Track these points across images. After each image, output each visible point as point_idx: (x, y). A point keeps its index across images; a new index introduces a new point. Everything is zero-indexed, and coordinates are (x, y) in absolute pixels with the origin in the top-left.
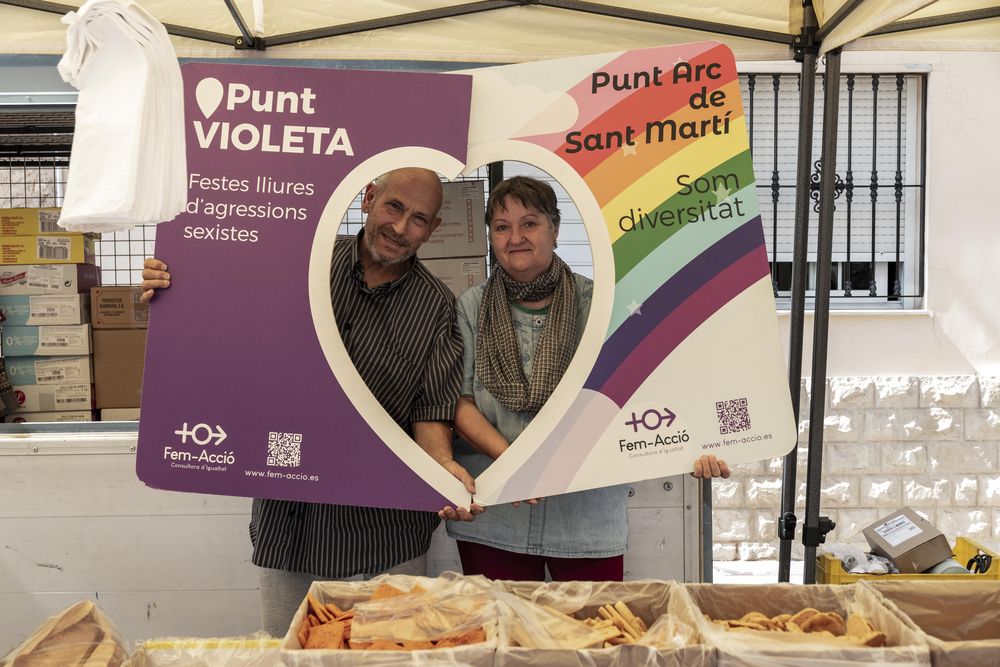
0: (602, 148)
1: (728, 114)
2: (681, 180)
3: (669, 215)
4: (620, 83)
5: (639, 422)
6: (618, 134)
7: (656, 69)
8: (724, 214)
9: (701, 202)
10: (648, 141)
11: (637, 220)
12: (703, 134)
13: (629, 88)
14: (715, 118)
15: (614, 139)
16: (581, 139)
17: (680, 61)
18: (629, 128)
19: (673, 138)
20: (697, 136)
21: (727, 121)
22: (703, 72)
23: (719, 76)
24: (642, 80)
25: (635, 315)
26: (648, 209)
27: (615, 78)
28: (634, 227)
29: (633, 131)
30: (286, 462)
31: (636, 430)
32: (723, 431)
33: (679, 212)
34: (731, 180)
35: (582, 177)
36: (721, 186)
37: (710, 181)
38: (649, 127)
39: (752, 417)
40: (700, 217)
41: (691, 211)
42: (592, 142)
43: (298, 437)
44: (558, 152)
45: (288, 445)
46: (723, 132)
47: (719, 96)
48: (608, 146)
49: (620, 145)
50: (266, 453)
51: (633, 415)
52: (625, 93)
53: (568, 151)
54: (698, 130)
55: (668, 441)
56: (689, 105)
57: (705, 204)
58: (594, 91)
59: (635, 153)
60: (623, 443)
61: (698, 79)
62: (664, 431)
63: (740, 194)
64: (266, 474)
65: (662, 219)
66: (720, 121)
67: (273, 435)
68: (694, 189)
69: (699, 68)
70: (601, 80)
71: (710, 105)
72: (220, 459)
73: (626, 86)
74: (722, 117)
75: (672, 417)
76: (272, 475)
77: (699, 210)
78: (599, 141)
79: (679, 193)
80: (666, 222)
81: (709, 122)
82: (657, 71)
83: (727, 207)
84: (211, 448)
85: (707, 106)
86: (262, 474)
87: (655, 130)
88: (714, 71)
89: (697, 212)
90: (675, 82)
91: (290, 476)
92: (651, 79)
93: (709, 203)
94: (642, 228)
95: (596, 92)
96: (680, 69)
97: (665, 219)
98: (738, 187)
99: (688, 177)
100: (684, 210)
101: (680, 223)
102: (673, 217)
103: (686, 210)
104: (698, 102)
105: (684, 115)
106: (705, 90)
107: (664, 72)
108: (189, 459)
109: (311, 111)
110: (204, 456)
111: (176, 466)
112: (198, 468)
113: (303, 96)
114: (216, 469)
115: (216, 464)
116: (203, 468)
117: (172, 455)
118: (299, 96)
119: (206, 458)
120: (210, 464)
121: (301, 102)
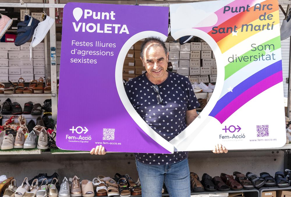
0: (225, 32)
1: (274, 22)
2: (253, 46)
3: (247, 58)
4: (234, 10)
5: (227, 129)
6: (231, 28)
7: (248, 5)
8: (267, 59)
9: (259, 54)
10: (242, 31)
11: (235, 59)
12: (263, 29)
14: (268, 24)
15: (230, 30)
16: (218, 29)
17: (257, 3)
18: (235, 26)
19: (252, 30)
20: (260, 30)
21: (273, 25)
22: (266, 7)
23: (271, 9)
24: (242, 9)
25: (230, 92)
26: (240, 55)
27: (232, 8)
28: (233, 61)
29: (237, 27)
32: (258, 136)
33: (251, 57)
34: (272, 47)
35: (216, 42)
36: (268, 49)
37: (264, 47)
38: (243, 26)
39: (270, 132)
40: (258, 59)
41: (255, 57)
42: (222, 31)
44: (209, 33)
46: (271, 29)
47: (271, 16)
48: (227, 32)
49: (231, 32)
51: (225, 127)
52: (236, 14)
53: (212, 33)
54: (261, 28)
55: (237, 137)
56: (259, 19)
59: (236, 35)
61: (263, 9)
63: (274, 52)
65: (244, 59)
66: (270, 25)
68: (257, 49)
69: (264, 6)
70: (227, 9)
71: (267, 19)
73: (236, 11)
74: (271, 24)
75: (240, 129)
76: (105, 143)
79: (251, 50)
81: (266, 25)
83: (269, 56)
85: (266, 20)
87: (245, 27)
88: (270, 7)
89: (258, 57)
90: (255, 10)
92: (246, 9)
93: (262, 54)
94: (236, 62)
95: (225, 13)
96: (257, 6)
97: (245, 59)
98: (274, 49)
99: (255, 44)
100: (252, 56)
101: (251, 61)
102: (248, 58)
103: (253, 56)
104: (262, 18)
105: (257, 22)
106: (265, 13)
107: (250, 7)
108: (75, 139)
109: (114, 19)
110: (80, 138)
111: (71, 141)
112: (78, 142)
113: (111, 14)
114: (85, 142)
115: (85, 140)
116: (80, 142)
117: (69, 138)
118: (109, 14)
119: (81, 138)
120: (83, 140)
121: (110, 16)
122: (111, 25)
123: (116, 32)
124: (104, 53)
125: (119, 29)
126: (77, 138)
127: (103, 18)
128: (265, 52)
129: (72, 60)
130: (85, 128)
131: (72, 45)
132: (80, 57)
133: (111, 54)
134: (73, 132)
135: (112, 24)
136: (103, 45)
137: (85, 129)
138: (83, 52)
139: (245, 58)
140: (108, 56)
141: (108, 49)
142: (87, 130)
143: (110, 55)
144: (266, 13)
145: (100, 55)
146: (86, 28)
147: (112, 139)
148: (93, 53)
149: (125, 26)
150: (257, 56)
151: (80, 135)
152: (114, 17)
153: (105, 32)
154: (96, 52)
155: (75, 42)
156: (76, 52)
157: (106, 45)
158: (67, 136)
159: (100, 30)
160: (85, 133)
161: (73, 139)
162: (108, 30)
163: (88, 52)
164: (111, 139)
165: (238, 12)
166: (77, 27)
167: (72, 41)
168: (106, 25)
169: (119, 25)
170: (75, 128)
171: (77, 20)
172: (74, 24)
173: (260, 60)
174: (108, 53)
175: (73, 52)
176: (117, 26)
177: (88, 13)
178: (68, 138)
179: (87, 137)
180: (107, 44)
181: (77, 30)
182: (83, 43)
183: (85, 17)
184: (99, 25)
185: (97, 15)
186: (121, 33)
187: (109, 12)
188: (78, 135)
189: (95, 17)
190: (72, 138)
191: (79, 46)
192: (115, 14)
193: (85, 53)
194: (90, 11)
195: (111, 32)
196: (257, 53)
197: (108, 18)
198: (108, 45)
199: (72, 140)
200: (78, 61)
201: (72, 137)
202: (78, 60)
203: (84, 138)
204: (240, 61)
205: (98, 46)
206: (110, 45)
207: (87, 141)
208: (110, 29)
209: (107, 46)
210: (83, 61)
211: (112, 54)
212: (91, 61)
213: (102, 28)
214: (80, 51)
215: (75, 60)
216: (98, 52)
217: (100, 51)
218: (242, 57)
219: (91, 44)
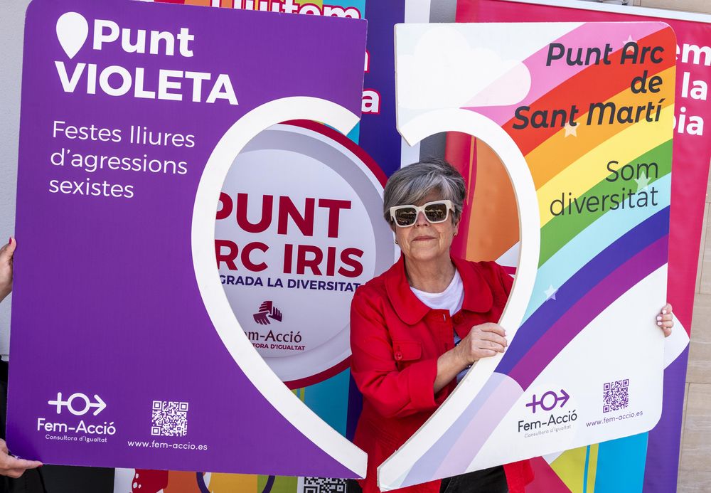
0: (547, 126)
1: (662, 100)
2: (611, 166)
3: (593, 201)
4: (574, 57)
5: (538, 403)
6: (563, 112)
7: (608, 46)
9: (623, 189)
10: (589, 123)
11: (566, 204)
12: (637, 120)
13: (581, 64)
14: (650, 104)
15: (559, 117)
17: (630, 40)
18: (574, 107)
19: (611, 122)
20: (631, 121)
21: (659, 108)
22: (648, 55)
23: (660, 60)
24: (594, 55)
25: (551, 300)
27: (570, 51)
28: (562, 212)
29: (577, 112)
30: (171, 431)
31: (534, 411)
32: (606, 409)
33: (604, 198)
34: (652, 170)
35: (524, 156)
36: (642, 175)
37: (635, 170)
38: (592, 107)
39: (630, 397)
40: (621, 204)
41: (614, 198)
42: (539, 119)
43: (185, 406)
44: (505, 127)
45: (173, 414)
46: (654, 119)
47: (657, 81)
48: (553, 124)
49: (563, 125)
50: (149, 423)
51: (534, 396)
52: (577, 69)
53: (515, 126)
55: (560, 420)
56: (629, 88)
59: (575, 134)
60: (521, 424)
61: (642, 61)
62: (558, 412)
63: (657, 184)
64: (150, 444)
65: (588, 205)
66: (653, 108)
67: (156, 404)
68: (620, 176)
69: (645, 50)
70: (556, 51)
71: (648, 91)
72: (100, 430)
73: (579, 61)
74: (656, 104)
75: (566, 397)
76: (157, 445)
77: (620, 197)
78: (544, 119)
79: (607, 179)
80: (591, 207)
82: (608, 48)
84: (89, 418)
85: (645, 91)
86: (145, 445)
87: (597, 111)
88: (657, 55)
89: (619, 199)
90: (622, 62)
91: (176, 446)
92: (602, 57)
93: (630, 190)
94: (570, 213)
95: (550, 65)
96: (628, 49)
97: (591, 205)
99: (617, 163)
100: (608, 196)
101: (603, 210)
102: (598, 203)
103: (610, 196)
104: (638, 86)
105: (624, 98)
107: (614, 51)
108: (66, 431)
109: (189, 54)
110: (82, 427)
111: (52, 438)
112: (76, 439)
113: (179, 37)
114: (95, 440)
115: (95, 436)
116: (81, 439)
117: (46, 426)
118: (176, 37)
119: (84, 429)
120: (89, 435)
121: (177, 43)
122: (179, 74)
123: (197, 97)
124: (155, 166)
125: (207, 87)
126: (70, 429)
127: (154, 50)
128: (637, 184)
129: (53, 183)
130: (96, 397)
131: (55, 135)
132: (79, 175)
133: (178, 169)
134: (59, 411)
135: (184, 69)
136: (155, 139)
137: (96, 402)
138: (91, 161)
140: (169, 177)
141: (168, 152)
142: (102, 405)
143: (174, 172)
144: (647, 71)
145: (145, 170)
146: (98, 80)
147: (179, 433)
148: (122, 165)
149: (224, 79)
150: (618, 196)
151: (80, 418)
152: (189, 49)
153: (160, 97)
154: (130, 162)
155: (64, 127)
156: (68, 158)
157: (163, 139)
158: (41, 422)
159: (145, 89)
160: (96, 413)
161: (60, 430)
162: (170, 91)
163: (106, 161)
164: (177, 432)
165: (584, 63)
166: (70, 79)
167: (56, 122)
168: (164, 74)
169: (207, 76)
170: (65, 399)
171: (72, 54)
172: (60, 66)
173: (623, 208)
174: (170, 166)
175: (58, 158)
176: (198, 78)
177: (107, 31)
178: (42, 427)
179: (103, 425)
180: (166, 136)
181: (69, 86)
182: (89, 132)
183: (97, 46)
184: (140, 72)
185: (133, 41)
186: (211, 100)
187: (176, 32)
188: (74, 421)
189: (127, 47)
190: (57, 427)
191: (77, 138)
192: (192, 38)
193: (96, 163)
194: (114, 26)
195: (179, 97)
196: (617, 186)
197: (170, 51)
198: (170, 139)
199: (57, 433)
200: (74, 187)
201: (55, 425)
202: (74, 185)
203: (92, 429)
204: (580, 212)
205: (138, 142)
206: (177, 140)
207: (102, 436)
208: (177, 85)
209: (166, 144)
210: (91, 190)
211: (182, 168)
212: (116, 191)
213: (151, 84)
214: (79, 158)
215: (64, 185)
216: (136, 162)
217: (143, 159)
218: (585, 198)
219: (116, 133)
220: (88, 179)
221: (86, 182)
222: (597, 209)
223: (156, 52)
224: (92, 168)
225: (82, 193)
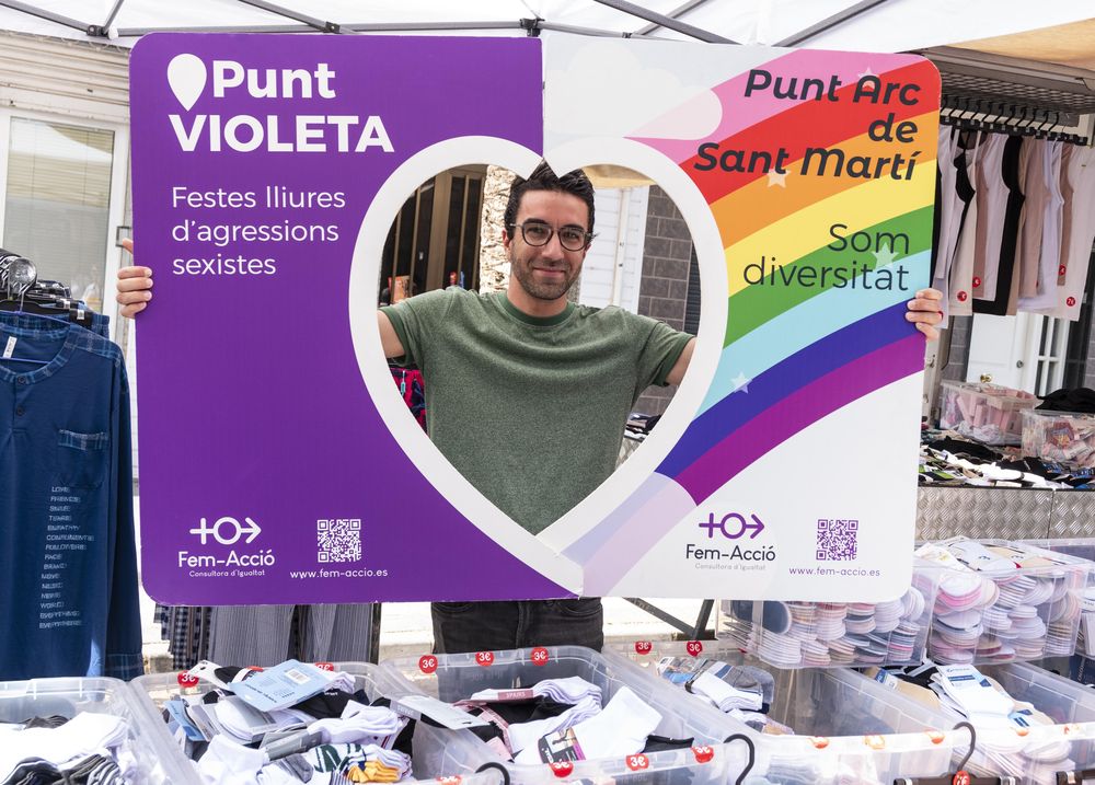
0: (743, 170)
1: (917, 153)
2: (836, 231)
3: (811, 273)
4: (784, 89)
6: (766, 155)
7: (835, 78)
8: (881, 284)
9: (855, 263)
10: (804, 172)
11: (768, 272)
12: (877, 175)
13: (794, 97)
14: (898, 156)
15: (761, 161)
16: (717, 154)
17: (869, 73)
18: (782, 151)
19: (838, 173)
20: (868, 176)
21: (912, 163)
22: (896, 93)
23: (915, 101)
24: (813, 89)
25: (741, 392)
26: (785, 260)
27: (779, 81)
28: (762, 280)
29: (787, 156)
33: (824, 271)
34: (900, 242)
35: (709, 203)
36: (885, 247)
37: (874, 238)
38: (809, 154)
40: (850, 282)
41: (840, 273)
42: (731, 161)
44: (684, 166)
46: (904, 176)
47: (910, 128)
48: (751, 170)
49: (765, 171)
52: (789, 103)
53: (697, 166)
54: (872, 169)
56: (867, 134)
57: (859, 267)
58: (748, 94)
61: (886, 101)
63: (907, 262)
65: (799, 276)
66: (903, 162)
68: (849, 244)
69: (891, 87)
71: (895, 139)
73: (791, 94)
74: (907, 157)
75: (760, 526)
77: (850, 273)
79: (829, 246)
80: (803, 280)
81: (888, 161)
82: (835, 81)
83: (886, 275)
85: (891, 140)
87: (816, 159)
88: (910, 95)
89: (848, 275)
90: (856, 99)
93: (865, 266)
94: (772, 283)
96: (865, 84)
97: (804, 277)
98: (907, 252)
99: (845, 227)
100: (830, 269)
101: (823, 286)
102: (815, 276)
103: (834, 269)
104: (880, 131)
105: (858, 145)
106: (892, 118)
107: (843, 85)
109: (330, 94)
110: (233, 559)
112: (226, 574)
113: (317, 74)
117: (189, 561)
118: (312, 75)
121: (315, 82)
122: (320, 119)
124: (299, 233)
126: (219, 562)
127: (288, 93)
128: (876, 259)
129: (178, 263)
130: (248, 520)
131: (175, 205)
132: (208, 251)
134: (204, 541)
135: (326, 113)
136: (296, 201)
137: (249, 527)
138: (221, 233)
139: (804, 273)
140: (317, 244)
141: (313, 216)
143: (323, 238)
144: (893, 114)
145: (287, 239)
146: (223, 134)
148: (259, 235)
149: (375, 122)
150: (846, 270)
152: (330, 89)
153: (299, 150)
154: (269, 231)
155: (185, 193)
156: (194, 231)
157: (306, 201)
158: (183, 556)
159: (279, 142)
160: (249, 541)
162: (309, 140)
163: (239, 232)
166: (188, 132)
167: (175, 189)
168: (302, 121)
169: (354, 119)
171: (188, 104)
172: (176, 120)
173: (853, 287)
174: (317, 232)
175: (182, 232)
176: (344, 123)
177: (229, 74)
180: (310, 195)
181: (188, 144)
182: (216, 198)
183: (219, 93)
184: (273, 120)
185: (262, 84)
186: (361, 148)
187: (312, 69)
189: (255, 91)
190: (203, 560)
191: (202, 206)
192: (332, 74)
193: (227, 235)
194: (237, 67)
195: (322, 148)
196: (846, 258)
197: (307, 93)
198: (314, 198)
200: (204, 266)
201: (201, 557)
202: (202, 263)
204: (787, 284)
205: (277, 206)
206: (323, 199)
208: (319, 134)
209: (310, 206)
210: (224, 268)
211: (331, 233)
212: (254, 266)
213: (287, 134)
214: (206, 230)
215: (191, 264)
216: (276, 230)
217: (283, 225)
218: (795, 268)
219: (249, 196)
220: (219, 255)
221: (217, 258)
222: (813, 284)
223: (291, 95)
224: (224, 241)
225: (213, 273)
